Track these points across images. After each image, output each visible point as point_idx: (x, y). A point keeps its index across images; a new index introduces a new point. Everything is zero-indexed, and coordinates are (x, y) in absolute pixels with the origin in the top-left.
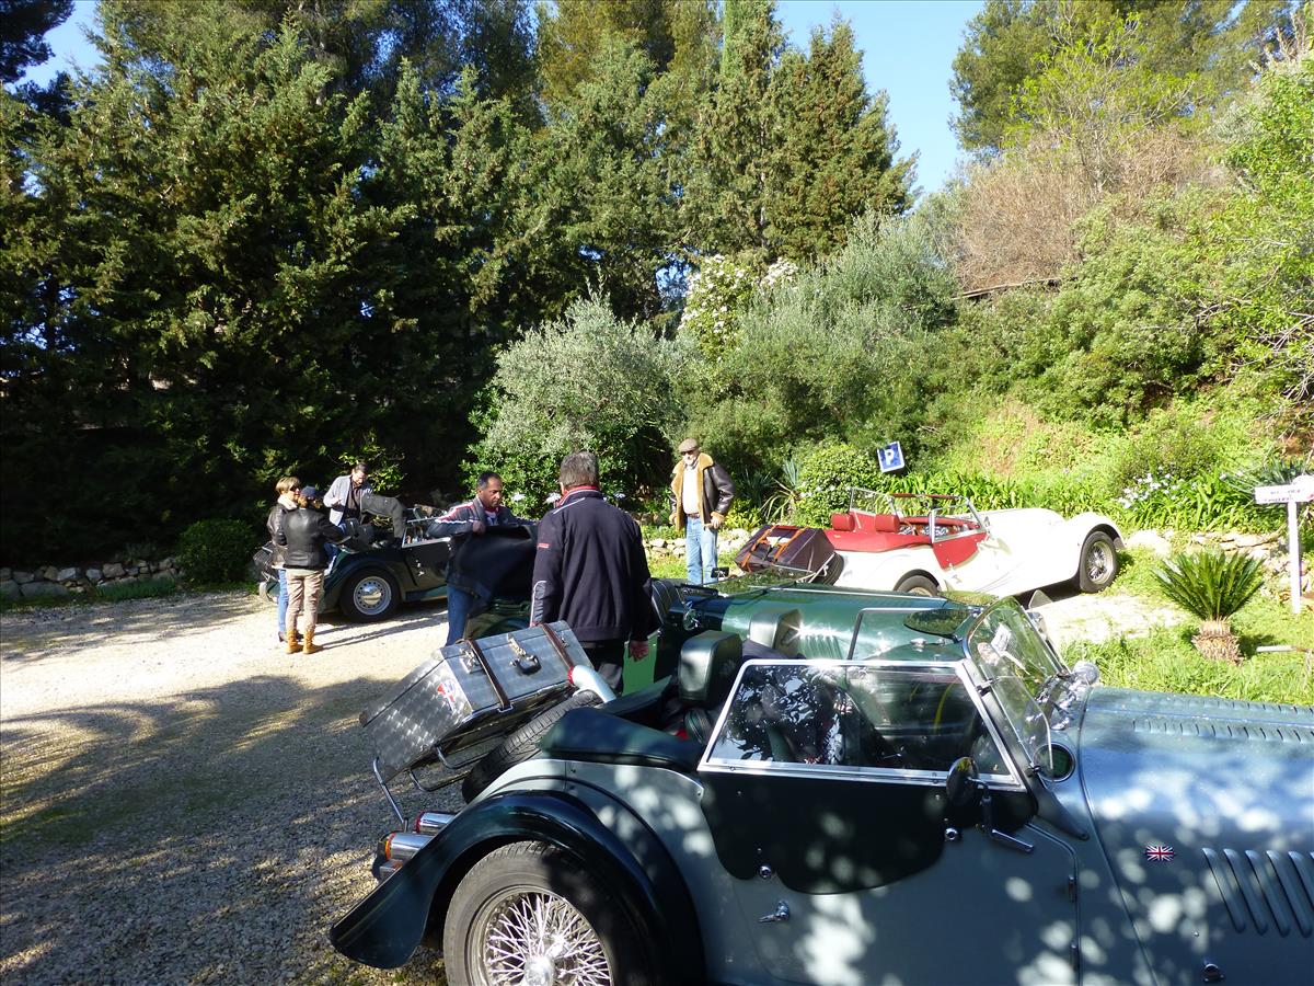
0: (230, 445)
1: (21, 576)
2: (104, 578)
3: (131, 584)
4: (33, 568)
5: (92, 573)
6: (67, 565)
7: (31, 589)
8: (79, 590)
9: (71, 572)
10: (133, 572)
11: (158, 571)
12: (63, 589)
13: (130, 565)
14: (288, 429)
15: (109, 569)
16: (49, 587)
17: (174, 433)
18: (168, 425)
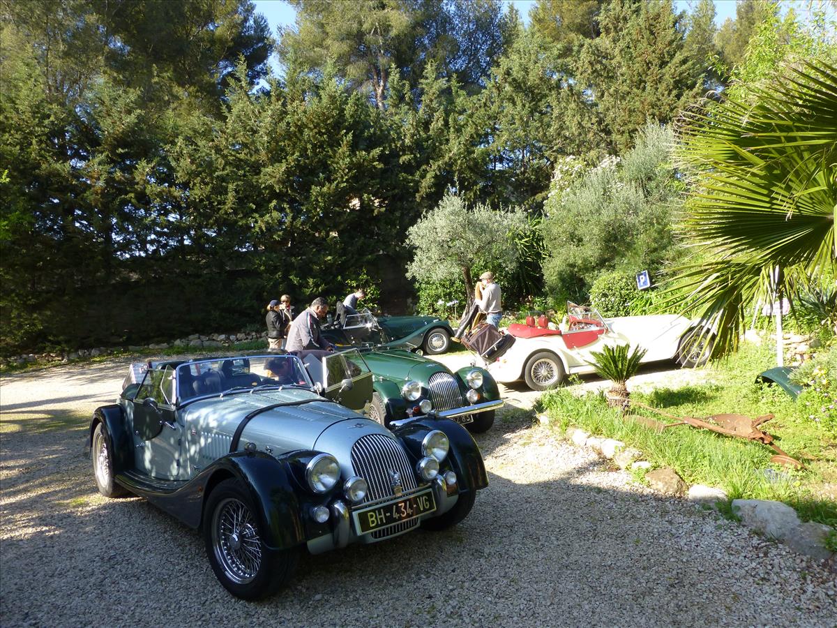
0: (291, 277)
1: (203, 337)
2: (237, 340)
3: (250, 343)
4: (209, 334)
5: (232, 337)
6: (223, 333)
7: (206, 343)
8: (227, 345)
9: (223, 337)
10: (250, 337)
11: (261, 337)
12: (220, 344)
13: (249, 334)
14: (321, 268)
15: (240, 336)
16: (214, 344)
17: (266, 271)
18: (262, 268)
